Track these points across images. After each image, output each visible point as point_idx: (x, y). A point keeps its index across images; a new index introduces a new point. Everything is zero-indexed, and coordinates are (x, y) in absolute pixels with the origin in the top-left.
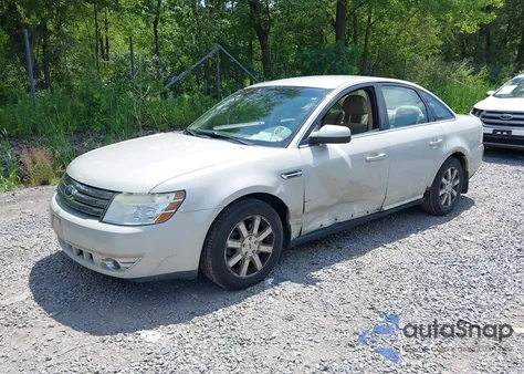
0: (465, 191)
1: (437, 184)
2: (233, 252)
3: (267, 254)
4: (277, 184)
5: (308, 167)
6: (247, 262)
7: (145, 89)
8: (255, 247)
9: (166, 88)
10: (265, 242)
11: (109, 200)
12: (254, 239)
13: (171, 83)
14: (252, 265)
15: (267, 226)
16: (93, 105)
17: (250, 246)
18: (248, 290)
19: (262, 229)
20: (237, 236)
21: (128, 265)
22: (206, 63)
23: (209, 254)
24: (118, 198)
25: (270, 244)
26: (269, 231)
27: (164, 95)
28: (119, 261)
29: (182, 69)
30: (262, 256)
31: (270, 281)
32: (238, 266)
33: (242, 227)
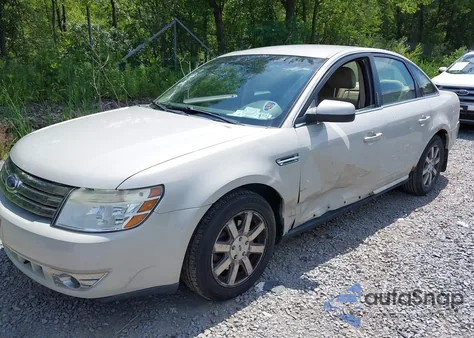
0: (444, 169)
1: (422, 164)
2: (221, 256)
3: (258, 255)
4: (272, 172)
5: (305, 150)
6: (236, 268)
7: (104, 60)
8: (245, 249)
9: (124, 59)
10: (256, 241)
11: (65, 198)
12: (245, 239)
13: (129, 55)
14: (242, 269)
15: (259, 221)
16: (51, 74)
17: (239, 247)
18: (238, 300)
19: (253, 226)
20: (226, 237)
21: (91, 283)
22: (162, 36)
23: (192, 262)
24: (75, 195)
25: (262, 242)
26: (261, 227)
27: (122, 66)
28: (78, 277)
29: (140, 41)
30: (253, 257)
31: (260, 286)
32: (226, 273)
33: (232, 226)
